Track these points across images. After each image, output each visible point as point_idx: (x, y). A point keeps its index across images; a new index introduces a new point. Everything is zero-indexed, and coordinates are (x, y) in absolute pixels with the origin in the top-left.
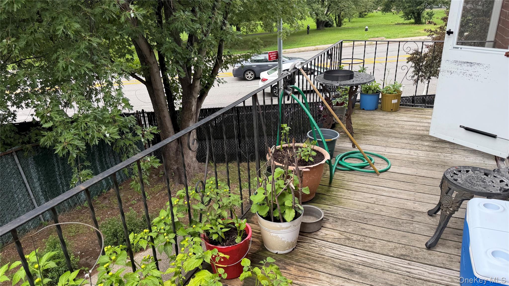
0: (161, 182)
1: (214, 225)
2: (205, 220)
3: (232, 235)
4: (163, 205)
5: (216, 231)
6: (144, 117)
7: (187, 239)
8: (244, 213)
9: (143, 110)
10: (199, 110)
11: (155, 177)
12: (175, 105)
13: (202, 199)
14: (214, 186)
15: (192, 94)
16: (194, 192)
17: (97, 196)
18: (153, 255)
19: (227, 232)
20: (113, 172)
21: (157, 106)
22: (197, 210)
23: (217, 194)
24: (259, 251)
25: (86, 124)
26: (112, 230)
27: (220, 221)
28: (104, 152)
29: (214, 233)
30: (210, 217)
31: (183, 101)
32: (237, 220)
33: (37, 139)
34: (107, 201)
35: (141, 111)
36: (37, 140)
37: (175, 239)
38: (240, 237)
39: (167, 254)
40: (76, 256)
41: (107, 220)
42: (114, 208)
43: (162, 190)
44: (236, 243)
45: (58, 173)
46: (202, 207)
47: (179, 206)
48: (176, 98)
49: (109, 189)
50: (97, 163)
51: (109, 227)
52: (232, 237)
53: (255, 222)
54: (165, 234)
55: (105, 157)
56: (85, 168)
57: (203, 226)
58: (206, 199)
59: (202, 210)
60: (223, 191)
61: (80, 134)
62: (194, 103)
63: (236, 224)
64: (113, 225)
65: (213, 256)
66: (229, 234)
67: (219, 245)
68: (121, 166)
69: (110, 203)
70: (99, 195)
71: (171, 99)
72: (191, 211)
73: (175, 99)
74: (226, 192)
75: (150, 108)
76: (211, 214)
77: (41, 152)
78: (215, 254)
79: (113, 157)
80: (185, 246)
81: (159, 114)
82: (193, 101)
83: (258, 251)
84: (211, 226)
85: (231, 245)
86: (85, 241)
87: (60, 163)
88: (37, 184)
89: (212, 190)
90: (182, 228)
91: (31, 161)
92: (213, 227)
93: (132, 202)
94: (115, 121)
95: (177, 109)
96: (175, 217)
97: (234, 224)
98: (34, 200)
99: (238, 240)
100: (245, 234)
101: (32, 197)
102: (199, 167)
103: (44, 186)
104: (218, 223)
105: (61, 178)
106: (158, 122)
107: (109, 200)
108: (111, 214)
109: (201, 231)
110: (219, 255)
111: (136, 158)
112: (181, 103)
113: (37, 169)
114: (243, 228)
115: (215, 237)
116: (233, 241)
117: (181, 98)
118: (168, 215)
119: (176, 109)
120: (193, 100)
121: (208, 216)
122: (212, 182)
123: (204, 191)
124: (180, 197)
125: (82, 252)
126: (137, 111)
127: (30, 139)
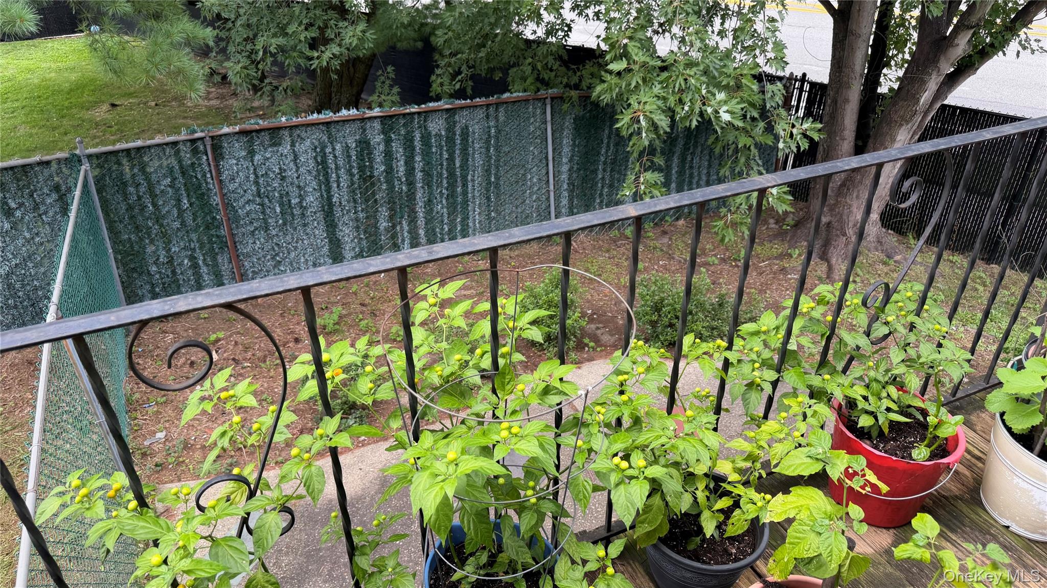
0: (783, 240)
1: (873, 395)
2: (858, 375)
3: (909, 434)
4: (767, 288)
5: (874, 410)
6: (801, 90)
7: (800, 399)
8: (959, 395)
9: (804, 75)
10: (938, 106)
11: (773, 226)
12: (882, 79)
13: (870, 326)
14: (913, 306)
15: (938, 61)
16: (858, 300)
17: (652, 224)
18: (715, 394)
19: (899, 423)
20: (701, 199)
21: (840, 72)
22: (846, 345)
23: (912, 327)
24: (961, 499)
25: (685, 80)
26: (656, 298)
27: (892, 390)
28: (696, 142)
29: (867, 412)
30: (872, 374)
31: (905, 73)
32: (938, 411)
33: (590, 84)
34: (665, 240)
35: (800, 75)
36: (590, 87)
37: (775, 384)
38: (929, 450)
39: (745, 406)
40: (583, 315)
41: (653, 275)
42: (673, 258)
43: (776, 258)
44: (911, 459)
45: (603, 159)
46: (863, 342)
47: (811, 319)
48: (893, 63)
49: (677, 219)
50: (676, 161)
51: (652, 289)
52: (905, 437)
53: (978, 428)
54: (757, 365)
55: (693, 154)
56: (653, 167)
57: (846, 384)
58: (880, 330)
59: (858, 348)
60: (930, 326)
61: (668, 99)
62: (933, 85)
63: (931, 417)
64: (661, 289)
65: (851, 471)
66: (901, 430)
67: (868, 442)
68: (725, 190)
69: (669, 245)
70: (656, 224)
71: (878, 61)
72: (834, 341)
73: (888, 65)
74: (938, 333)
75: (821, 73)
76: (877, 369)
77: (590, 111)
78: (857, 468)
79: (707, 157)
80: (791, 412)
81: (837, 92)
82: (932, 80)
83: (956, 496)
84: (865, 393)
85: (896, 455)
86: (606, 296)
87: (612, 140)
88: (565, 168)
89: (903, 313)
90: (798, 369)
91: (569, 123)
92: (870, 398)
93: (710, 259)
94: (739, 87)
95: (883, 89)
96: (793, 340)
97: (925, 413)
98: (552, 194)
99: (920, 454)
100: (943, 449)
101: (552, 187)
102: (878, 238)
103: (575, 175)
104: (884, 394)
105: (604, 170)
106: (827, 108)
107: (670, 239)
108: (664, 266)
109: (839, 396)
110: (864, 475)
111: (761, 183)
112: (898, 79)
113: (574, 141)
114: (945, 432)
115: (865, 421)
116: (906, 450)
117: (903, 66)
118: (777, 328)
119: (879, 90)
120: (933, 77)
121: (869, 368)
122: (909, 294)
123: (882, 309)
124: (821, 301)
125: (595, 314)
126: (792, 74)
127: (580, 81)
